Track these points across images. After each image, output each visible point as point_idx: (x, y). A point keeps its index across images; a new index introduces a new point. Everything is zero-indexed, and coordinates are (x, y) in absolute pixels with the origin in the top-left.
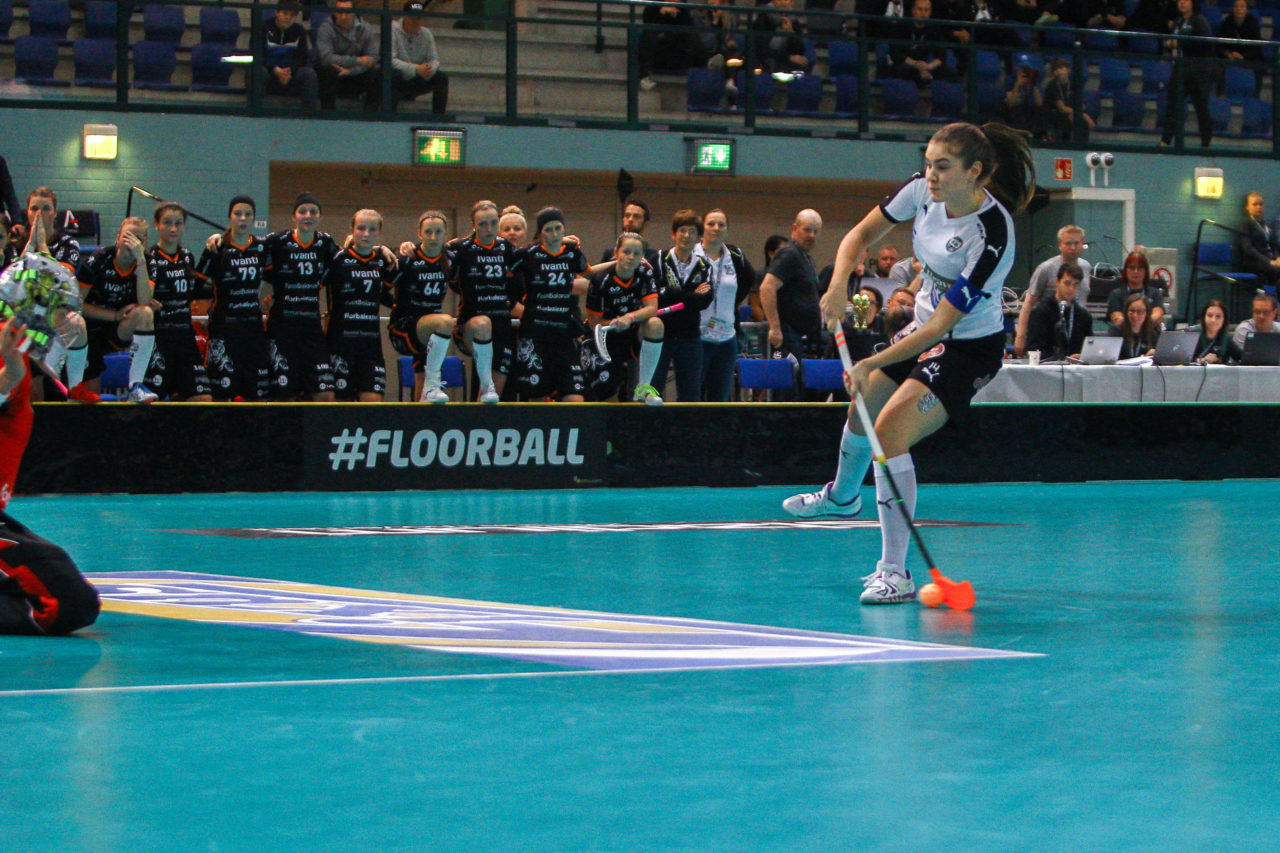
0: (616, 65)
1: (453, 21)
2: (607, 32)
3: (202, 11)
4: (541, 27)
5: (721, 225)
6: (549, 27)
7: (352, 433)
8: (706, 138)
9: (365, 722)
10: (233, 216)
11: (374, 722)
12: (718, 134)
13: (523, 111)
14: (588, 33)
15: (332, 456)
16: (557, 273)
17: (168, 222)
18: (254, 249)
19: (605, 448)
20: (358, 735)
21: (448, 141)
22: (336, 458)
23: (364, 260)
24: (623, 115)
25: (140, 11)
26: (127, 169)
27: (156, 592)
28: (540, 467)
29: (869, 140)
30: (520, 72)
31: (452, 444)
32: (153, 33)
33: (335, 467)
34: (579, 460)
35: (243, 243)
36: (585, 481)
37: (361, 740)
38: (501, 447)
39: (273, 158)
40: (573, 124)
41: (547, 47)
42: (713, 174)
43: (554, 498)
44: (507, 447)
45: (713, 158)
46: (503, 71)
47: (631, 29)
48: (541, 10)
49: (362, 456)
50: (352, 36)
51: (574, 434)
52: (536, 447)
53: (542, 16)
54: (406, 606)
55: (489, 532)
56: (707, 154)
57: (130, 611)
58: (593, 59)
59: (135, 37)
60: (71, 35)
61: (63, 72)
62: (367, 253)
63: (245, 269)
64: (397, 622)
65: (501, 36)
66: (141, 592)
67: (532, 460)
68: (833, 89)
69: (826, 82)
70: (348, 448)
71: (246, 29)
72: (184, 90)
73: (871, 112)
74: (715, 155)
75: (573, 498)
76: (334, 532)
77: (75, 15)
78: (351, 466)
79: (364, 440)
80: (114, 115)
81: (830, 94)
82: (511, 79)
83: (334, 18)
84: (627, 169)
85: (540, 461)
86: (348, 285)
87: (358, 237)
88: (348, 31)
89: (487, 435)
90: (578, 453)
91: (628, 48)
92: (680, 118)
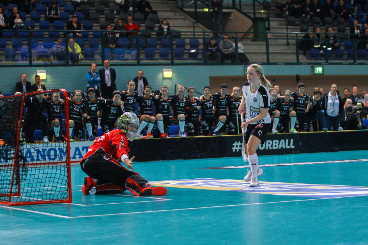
0: (293, 49)
1: (251, 40)
2: (289, 41)
3: (190, 40)
4: (273, 40)
5: (335, 88)
6: (275, 40)
7: (238, 143)
8: (316, 66)
9: (271, 213)
10: (205, 91)
12: (319, 65)
13: (271, 61)
14: (284, 41)
15: (233, 148)
16: (302, 100)
17: (191, 92)
18: (210, 99)
19: (300, 144)
20: (271, 216)
22: (234, 149)
23: (236, 99)
24: (295, 61)
25: (175, 40)
26: (175, 79)
27: (203, 184)
28: (284, 149)
29: (356, 65)
30: (270, 51)
32: (178, 46)
33: (234, 151)
34: (293, 147)
35: (208, 98)
36: (295, 152)
38: (274, 144)
39: (211, 75)
40: (283, 64)
41: (275, 45)
42: (319, 75)
43: (288, 157)
44: (276, 144)
45: (318, 71)
46: (266, 51)
47: (297, 40)
49: (240, 148)
50: (228, 44)
51: (292, 140)
52: (283, 144)
53: (273, 37)
55: (277, 165)
56: (317, 70)
57: (199, 188)
58: (286, 47)
59: (174, 47)
60: (158, 47)
61: (157, 56)
62: (237, 97)
63: (209, 105)
65: (265, 43)
66: (199, 184)
67: (282, 147)
68: (346, 52)
69: (344, 51)
70: (237, 146)
71: (201, 44)
72: (186, 59)
73: (356, 58)
74: (319, 70)
75: (292, 156)
76: (239, 167)
77: (159, 42)
78: (238, 151)
79: (241, 144)
80: (171, 66)
81: (345, 54)
82: (268, 53)
83: (223, 40)
84: (298, 74)
85: (284, 147)
86: (232, 106)
87: (234, 94)
88: (227, 43)
89: (270, 141)
90: (293, 145)
91: (296, 44)
92: (309, 61)
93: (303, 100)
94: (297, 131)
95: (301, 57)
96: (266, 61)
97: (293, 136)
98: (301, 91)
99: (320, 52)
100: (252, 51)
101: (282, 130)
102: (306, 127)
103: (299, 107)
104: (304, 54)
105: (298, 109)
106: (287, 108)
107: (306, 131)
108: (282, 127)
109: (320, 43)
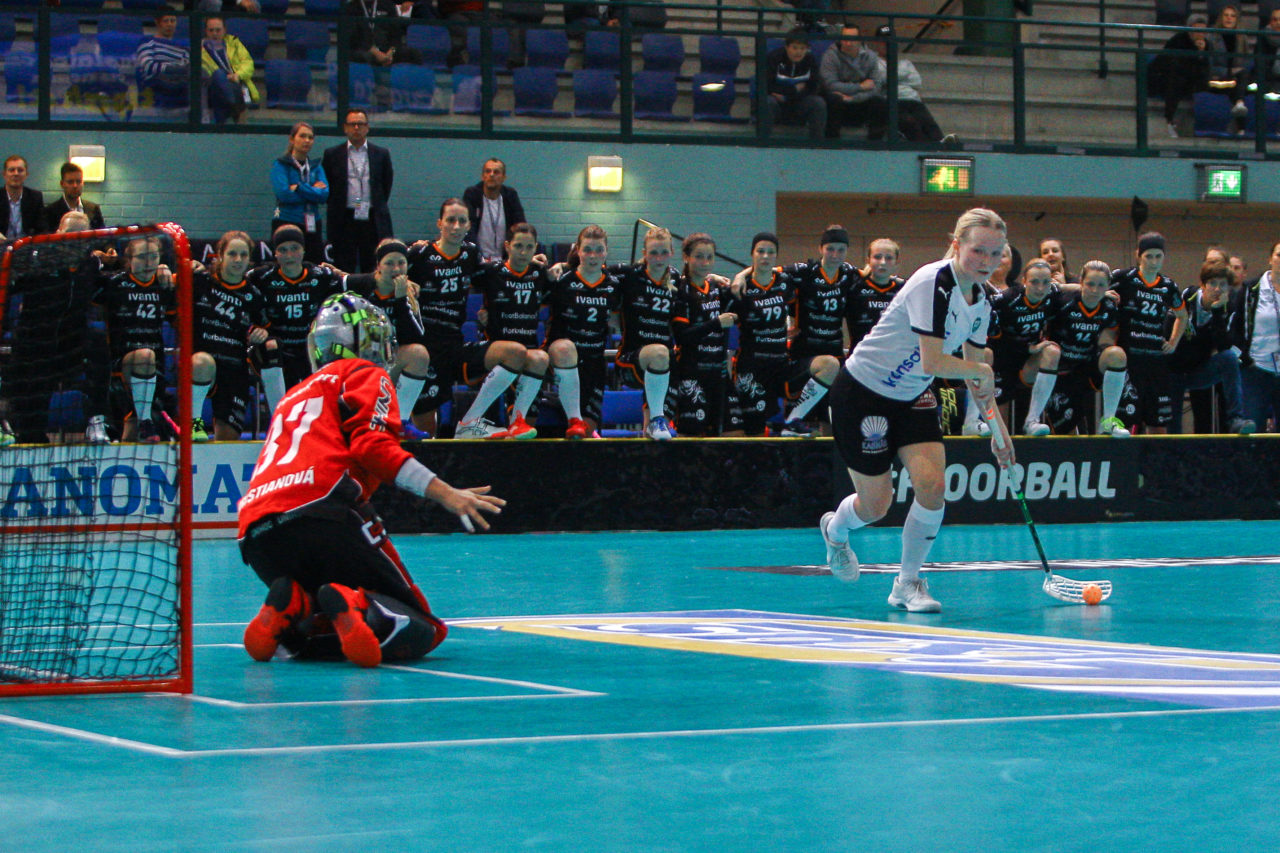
0: (1124, 91)
1: (953, 48)
2: (1109, 57)
3: (701, 41)
4: (1043, 53)
6: (1052, 53)
8: (1216, 164)
9: (1009, 762)
10: (756, 254)
11: (1016, 762)
12: (1229, 160)
13: (1031, 138)
14: (1092, 59)
16: (1151, 302)
17: (699, 256)
18: (777, 288)
19: (1137, 481)
20: (1005, 775)
21: (956, 170)
23: (882, 291)
24: (1132, 142)
25: (638, 41)
26: (634, 200)
27: (734, 632)
28: (1072, 500)
30: (1028, 99)
31: (983, 478)
32: (652, 63)
34: (1110, 493)
35: (767, 280)
36: (1118, 514)
37: (1010, 780)
38: (1032, 480)
39: (784, 188)
40: (1082, 151)
41: (1051, 73)
42: (1224, 201)
43: (1086, 532)
44: (1039, 481)
45: (1225, 184)
46: (1010, 98)
47: (1140, 55)
48: (1042, 36)
50: (856, 64)
51: (1105, 467)
52: (1067, 481)
53: (1043, 42)
54: (993, 644)
56: (1217, 181)
58: (1093, 83)
59: (637, 66)
60: (570, 64)
61: (564, 103)
62: (885, 282)
63: (770, 309)
64: (992, 661)
65: (1009, 62)
66: (718, 631)
67: (1063, 494)
71: (748, 58)
72: (685, 120)
74: (1226, 181)
75: (1105, 531)
77: (573, 45)
79: (894, 475)
80: (619, 146)
82: (1019, 107)
83: (839, 46)
84: (1141, 197)
85: (1071, 495)
86: (865, 317)
87: (874, 267)
88: (853, 60)
90: (1110, 486)
91: (1136, 74)
92: (1188, 144)
93: (1156, 302)
94: (1126, 427)
95: (1155, 125)
96: (1011, 138)
97: (1111, 448)
98: (1149, 267)
99: (1234, 110)
100: (955, 96)
101: (1067, 422)
102: (1165, 415)
103: (1139, 329)
104: (1169, 115)
105: (1134, 338)
106: (1088, 335)
107: (1165, 429)
108: (1069, 412)
109: (1236, 70)
